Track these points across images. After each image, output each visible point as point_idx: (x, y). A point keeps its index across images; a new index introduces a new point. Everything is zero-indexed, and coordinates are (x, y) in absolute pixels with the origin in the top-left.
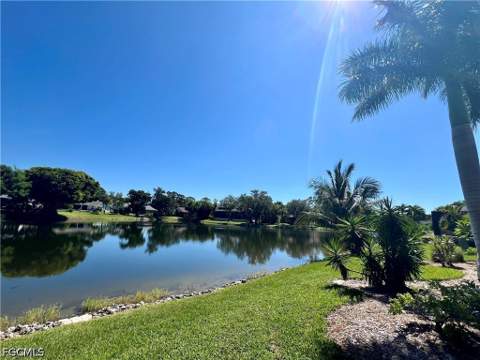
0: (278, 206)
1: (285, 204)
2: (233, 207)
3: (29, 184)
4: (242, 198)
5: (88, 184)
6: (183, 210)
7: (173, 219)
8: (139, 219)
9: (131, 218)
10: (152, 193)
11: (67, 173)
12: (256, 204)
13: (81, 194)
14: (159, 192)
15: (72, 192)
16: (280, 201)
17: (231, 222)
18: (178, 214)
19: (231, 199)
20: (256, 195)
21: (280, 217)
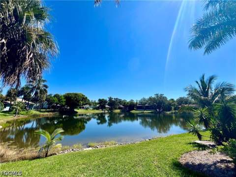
0: (171, 101)
1: (175, 100)
2: (146, 103)
3: (65, 100)
4: (150, 99)
5: (83, 98)
6: (122, 106)
7: (118, 111)
8: (103, 111)
9: (100, 111)
10: (108, 99)
11: (76, 94)
12: (158, 101)
13: (81, 102)
14: (110, 99)
15: (78, 102)
16: (172, 98)
17: (145, 111)
18: (120, 108)
19: (144, 99)
20: (157, 97)
21: (173, 108)
